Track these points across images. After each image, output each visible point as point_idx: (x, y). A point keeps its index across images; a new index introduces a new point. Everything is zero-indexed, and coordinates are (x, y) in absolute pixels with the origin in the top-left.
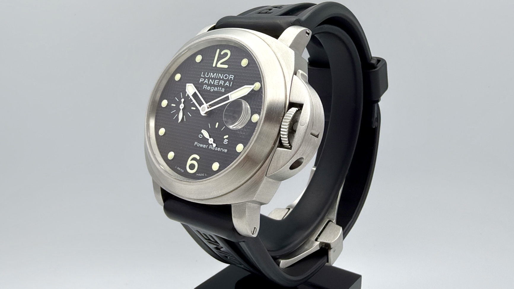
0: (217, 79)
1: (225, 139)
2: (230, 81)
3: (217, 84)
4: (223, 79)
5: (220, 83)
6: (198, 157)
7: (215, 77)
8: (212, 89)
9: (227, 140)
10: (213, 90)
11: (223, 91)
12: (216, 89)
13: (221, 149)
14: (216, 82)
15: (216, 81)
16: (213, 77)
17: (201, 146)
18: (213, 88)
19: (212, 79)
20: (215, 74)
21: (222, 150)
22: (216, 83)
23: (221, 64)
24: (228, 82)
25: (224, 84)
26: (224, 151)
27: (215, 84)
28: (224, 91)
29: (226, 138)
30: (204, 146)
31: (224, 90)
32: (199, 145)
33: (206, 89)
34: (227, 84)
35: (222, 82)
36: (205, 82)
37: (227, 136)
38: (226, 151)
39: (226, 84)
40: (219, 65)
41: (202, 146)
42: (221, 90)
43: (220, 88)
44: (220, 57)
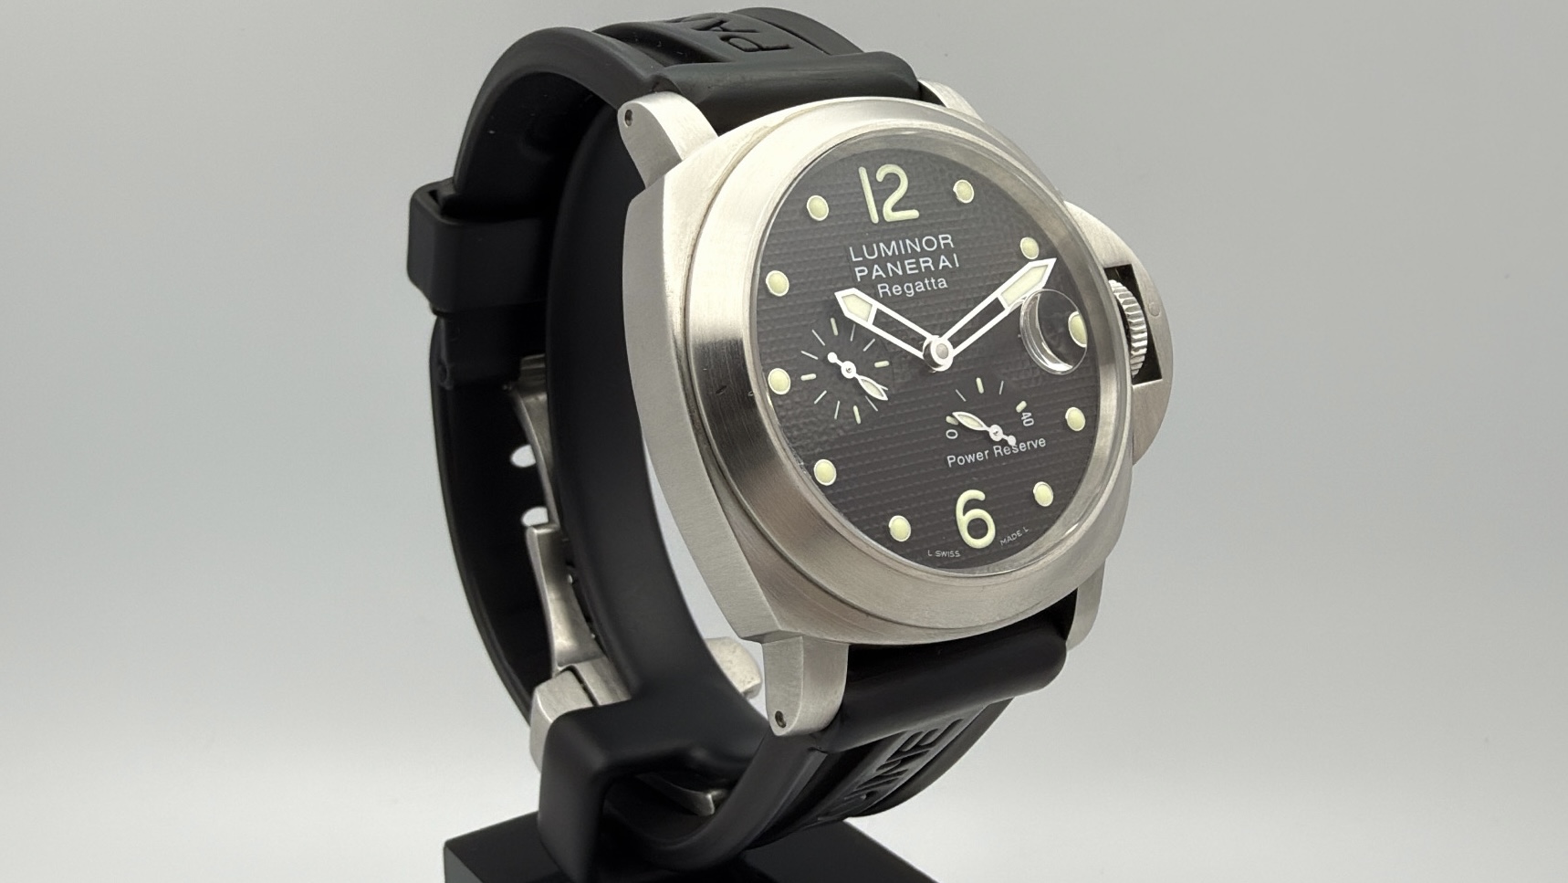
0: (908, 256)
1: (1024, 414)
2: (948, 252)
3: (917, 271)
4: (924, 253)
5: (923, 265)
6: (980, 495)
7: (897, 253)
8: (909, 288)
9: (1030, 414)
10: (912, 291)
11: (942, 285)
12: (920, 287)
13: (1028, 443)
14: (908, 267)
15: (909, 264)
16: (890, 254)
17: (969, 461)
18: (911, 285)
19: (893, 259)
20: (893, 243)
21: (1031, 445)
22: (911, 269)
23: (894, 209)
24: (943, 257)
25: (936, 263)
26: (1038, 445)
27: (909, 272)
28: (945, 286)
29: (1025, 410)
30: (978, 457)
31: (944, 282)
32: (961, 460)
33: (890, 294)
34: (944, 262)
35: (927, 262)
36: (875, 274)
37: (1022, 405)
38: (1042, 442)
39: (941, 265)
40: (890, 215)
41: (973, 460)
42: (937, 284)
43: (929, 279)
44: (882, 191)
